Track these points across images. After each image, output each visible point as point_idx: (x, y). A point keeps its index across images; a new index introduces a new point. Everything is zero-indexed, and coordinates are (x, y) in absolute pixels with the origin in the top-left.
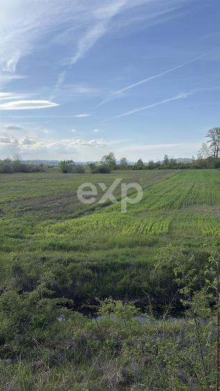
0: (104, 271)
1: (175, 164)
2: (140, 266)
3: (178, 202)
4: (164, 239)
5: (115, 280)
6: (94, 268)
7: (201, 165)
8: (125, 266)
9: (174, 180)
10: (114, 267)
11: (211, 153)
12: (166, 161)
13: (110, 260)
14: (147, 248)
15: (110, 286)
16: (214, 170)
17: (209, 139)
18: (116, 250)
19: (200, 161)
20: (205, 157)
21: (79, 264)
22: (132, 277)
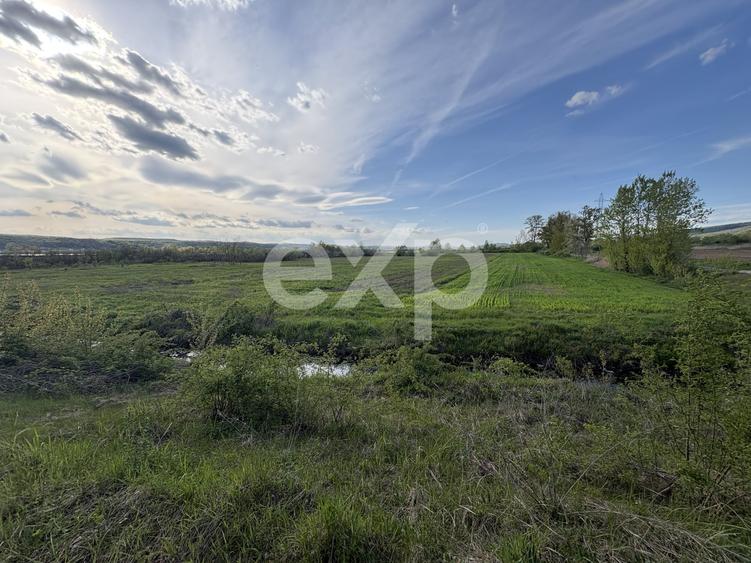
0: (465, 336)
1: (495, 248)
2: (495, 333)
3: (510, 280)
4: (508, 312)
5: (475, 344)
6: (455, 333)
7: (519, 249)
8: (482, 333)
9: (498, 262)
10: (472, 334)
11: (529, 238)
12: (487, 245)
13: (468, 327)
14: (494, 319)
15: (471, 348)
16: (532, 254)
17: (528, 226)
18: (468, 320)
19: (518, 245)
20: (522, 242)
21: (443, 330)
22: (490, 342)
